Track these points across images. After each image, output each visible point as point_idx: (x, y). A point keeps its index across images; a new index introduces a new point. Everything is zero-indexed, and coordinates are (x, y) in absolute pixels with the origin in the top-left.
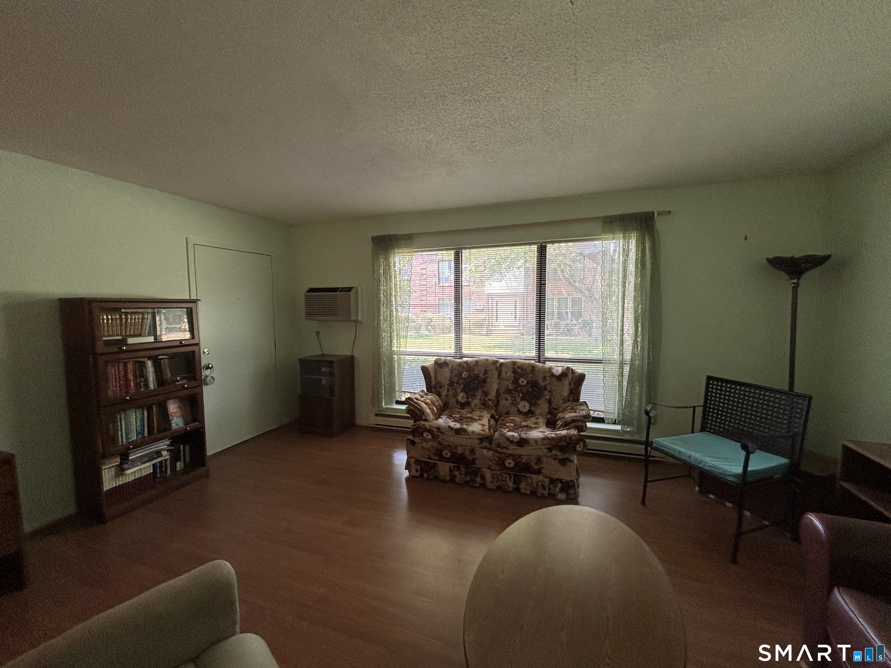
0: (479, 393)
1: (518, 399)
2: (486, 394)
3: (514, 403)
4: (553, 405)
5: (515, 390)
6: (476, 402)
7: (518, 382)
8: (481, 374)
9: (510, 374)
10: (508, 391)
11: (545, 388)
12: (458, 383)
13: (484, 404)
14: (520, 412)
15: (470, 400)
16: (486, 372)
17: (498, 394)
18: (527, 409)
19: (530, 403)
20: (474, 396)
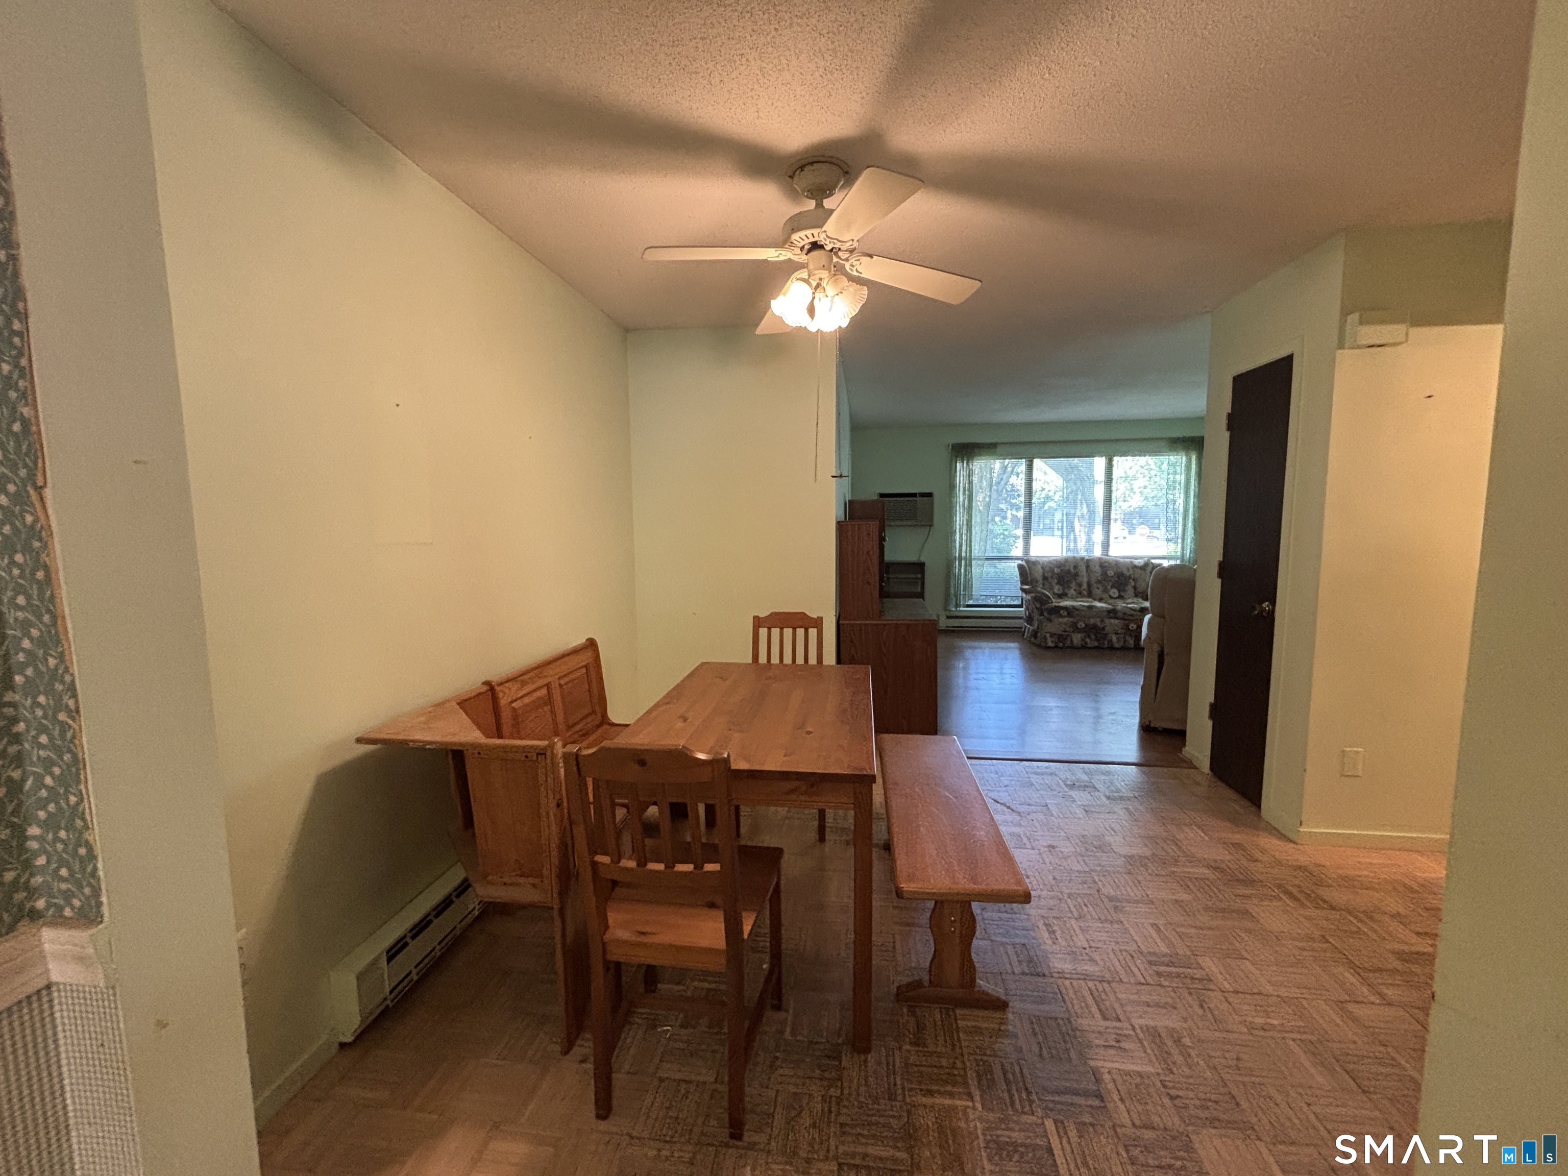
0: (1073, 585)
1: (1109, 587)
2: (1080, 585)
3: (1105, 591)
4: (1139, 590)
5: (1105, 580)
6: (1072, 592)
7: (1106, 573)
8: (1072, 570)
9: (1097, 567)
10: (1099, 582)
11: (1130, 577)
12: (1052, 577)
13: (1080, 593)
14: (1111, 597)
15: (1066, 591)
16: (1075, 567)
17: (1089, 585)
18: (1117, 595)
19: (1119, 591)
20: (1069, 587)
